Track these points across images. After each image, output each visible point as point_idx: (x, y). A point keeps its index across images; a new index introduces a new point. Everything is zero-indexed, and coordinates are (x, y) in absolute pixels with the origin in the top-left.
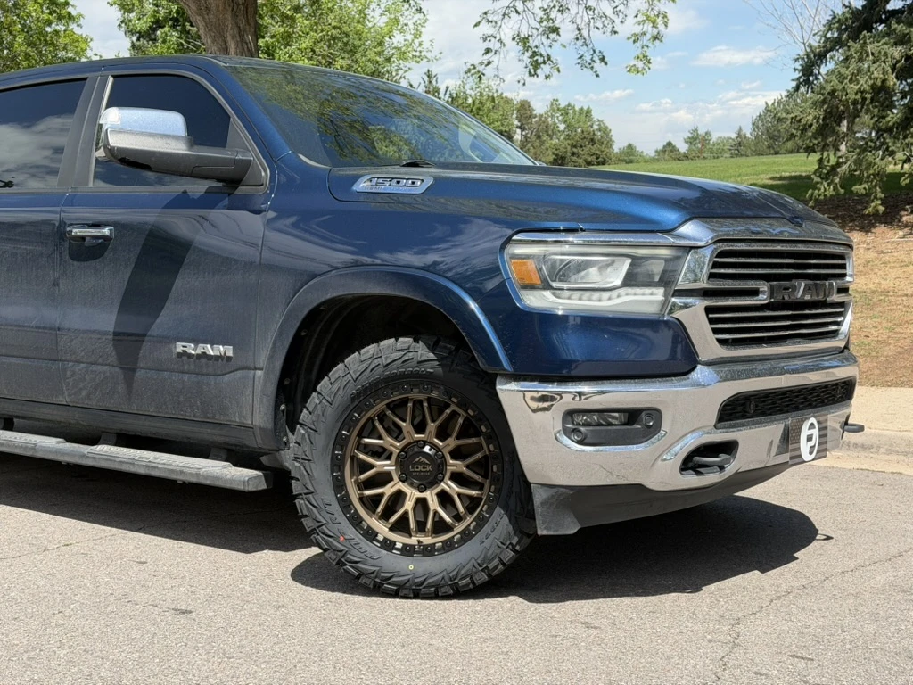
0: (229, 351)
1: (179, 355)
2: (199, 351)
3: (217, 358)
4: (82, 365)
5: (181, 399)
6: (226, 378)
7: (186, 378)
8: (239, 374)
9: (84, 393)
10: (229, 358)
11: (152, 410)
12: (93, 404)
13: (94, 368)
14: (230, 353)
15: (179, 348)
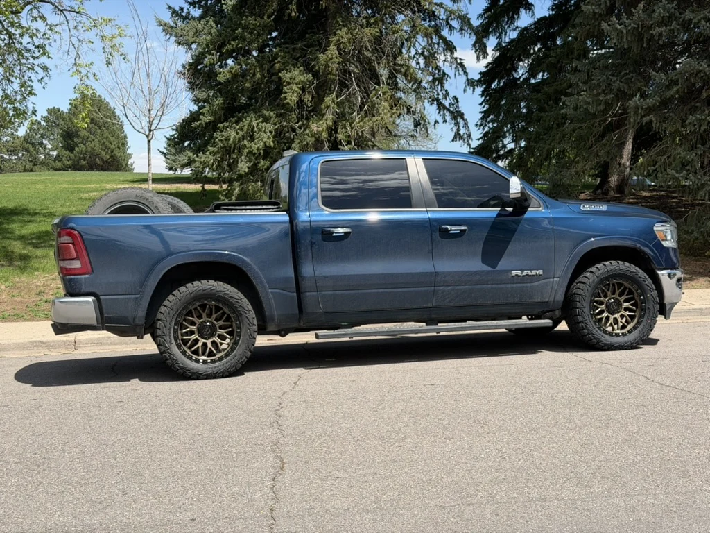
0: (541, 272)
1: (513, 276)
2: (524, 274)
3: (534, 275)
4: (450, 287)
5: (509, 295)
6: (537, 283)
7: (515, 285)
8: (544, 281)
9: (447, 300)
10: (540, 275)
11: (489, 302)
12: (452, 304)
13: (458, 287)
14: (541, 273)
15: (514, 273)
